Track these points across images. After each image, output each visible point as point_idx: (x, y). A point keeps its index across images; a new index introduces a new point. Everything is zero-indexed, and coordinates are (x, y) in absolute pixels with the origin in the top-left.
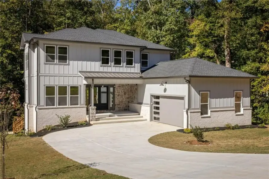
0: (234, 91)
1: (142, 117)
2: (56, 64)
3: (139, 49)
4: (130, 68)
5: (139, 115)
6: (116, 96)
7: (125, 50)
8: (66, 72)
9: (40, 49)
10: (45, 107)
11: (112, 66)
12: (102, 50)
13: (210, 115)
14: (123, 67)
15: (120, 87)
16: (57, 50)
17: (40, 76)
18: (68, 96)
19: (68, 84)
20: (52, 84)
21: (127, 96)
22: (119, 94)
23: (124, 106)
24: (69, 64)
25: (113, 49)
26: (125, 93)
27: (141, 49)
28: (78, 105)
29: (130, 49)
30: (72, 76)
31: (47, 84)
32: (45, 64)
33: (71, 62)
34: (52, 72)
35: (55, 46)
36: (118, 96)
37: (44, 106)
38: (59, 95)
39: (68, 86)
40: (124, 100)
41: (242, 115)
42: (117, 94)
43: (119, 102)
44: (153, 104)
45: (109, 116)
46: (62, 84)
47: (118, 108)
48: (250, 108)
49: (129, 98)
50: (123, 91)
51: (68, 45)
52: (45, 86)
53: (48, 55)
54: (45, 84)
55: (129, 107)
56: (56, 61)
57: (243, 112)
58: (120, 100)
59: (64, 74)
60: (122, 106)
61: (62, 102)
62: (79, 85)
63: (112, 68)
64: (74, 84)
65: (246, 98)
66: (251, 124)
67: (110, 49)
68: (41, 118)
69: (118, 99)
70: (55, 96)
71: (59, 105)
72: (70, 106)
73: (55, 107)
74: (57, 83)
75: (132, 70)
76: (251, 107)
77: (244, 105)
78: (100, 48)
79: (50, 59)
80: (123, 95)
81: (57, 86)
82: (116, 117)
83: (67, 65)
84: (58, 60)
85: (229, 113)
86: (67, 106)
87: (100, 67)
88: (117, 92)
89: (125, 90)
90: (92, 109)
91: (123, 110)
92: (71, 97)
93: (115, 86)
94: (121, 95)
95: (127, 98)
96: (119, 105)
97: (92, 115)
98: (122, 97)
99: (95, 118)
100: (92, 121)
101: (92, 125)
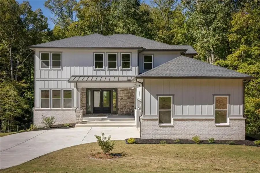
0: (214, 95)
2: (50, 70)
3: (137, 51)
4: (126, 71)
6: (119, 100)
7: (120, 53)
8: (60, 77)
9: (37, 56)
10: (41, 109)
11: (106, 70)
12: (95, 54)
13: (173, 124)
14: (118, 70)
15: (123, 91)
16: (51, 57)
17: (36, 81)
18: (62, 99)
19: (61, 88)
20: (46, 88)
21: (131, 100)
22: (122, 98)
23: (128, 110)
24: (62, 70)
25: (107, 53)
26: (129, 97)
27: (139, 51)
28: (71, 107)
29: (126, 52)
30: (65, 81)
31: (43, 88)
32: (41, 70)
33: (64, 68)
34: (46, 77)
35: (50, 53)
36: (121, 100)
37: (40, 107)
38: (53, 98)
39: (61, 90)
40: (128, 104)
41: (229, 126)
42: (120, 98)
43: (122, 106)
44: (139, 109)
45: (101, 120)
46: (55, 88)
47: (121, 112)
48: (242, 118)
49: (133, 102)
51: (61, 51)
52: (41, 90)
53: (43, 62)
54: (41, 88)
56: (51, 67)
57: (229, 122)
58: (123, 104)
59: (53, 79)
60: (125, 110)
61: (56, 104)
62: (72, 89)
63: (106, 72)
64: (67, 88)
65: (235, 106)
66: (244, 139)
67: (104, 53)
68: (37, 118)
69: (121, 103)
70: (50, 99)
71: (53, 107)
72: (63, 109)
73: (49, 108)
74: (51, 87)
75: (129, 73)
76: (244, 117)
77: (232, 114)
78: (94, 52)
79: (45, 65)
80: (126, 99)
81: (51, 90)
83: (60, 70)
84: (52, 66)
85: (204, 123)
86: (61, 108)
87: (93, 71)
88: (120, 96)
89: (128, 94)
90: (78, 112)
91: (126, 115)
92: (64, 100)
93: (118, 90)
94: (124, 99)
95: (131, 102)
96: (122, 109)
97: (78, 118)
98: (125, 101)
99: (82, 121)
100: (77, 123)
101: (75, 127)
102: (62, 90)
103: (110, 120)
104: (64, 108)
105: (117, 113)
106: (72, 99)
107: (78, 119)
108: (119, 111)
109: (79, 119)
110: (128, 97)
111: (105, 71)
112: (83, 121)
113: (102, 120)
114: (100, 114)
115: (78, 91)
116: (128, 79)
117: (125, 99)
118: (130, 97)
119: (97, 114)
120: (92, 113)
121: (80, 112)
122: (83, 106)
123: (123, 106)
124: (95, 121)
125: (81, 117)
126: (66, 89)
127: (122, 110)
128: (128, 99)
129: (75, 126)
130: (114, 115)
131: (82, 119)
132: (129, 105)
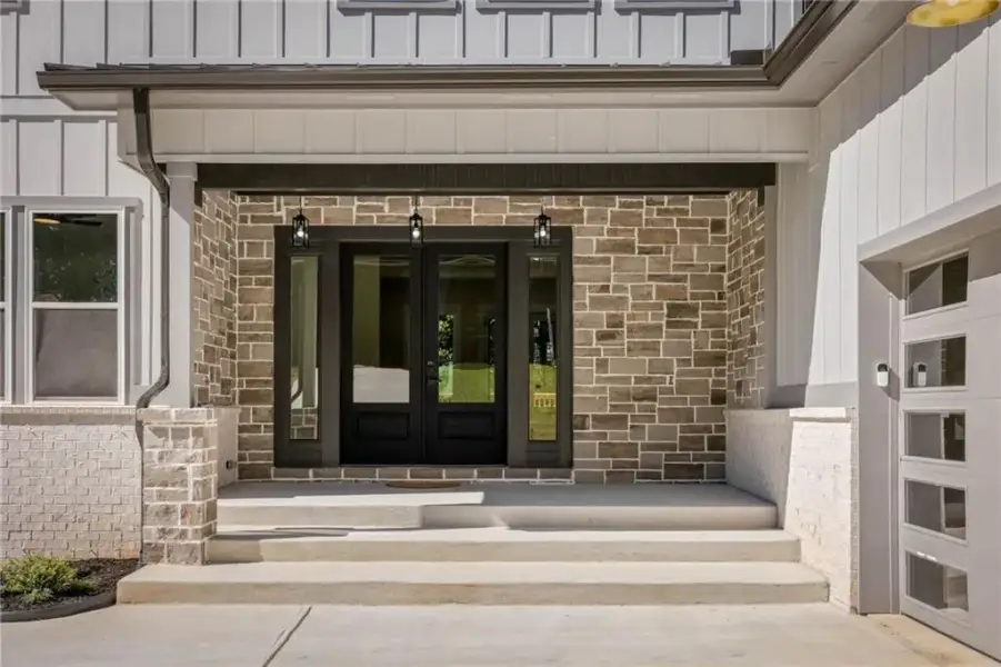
1: (793, 552)
4: (677, 18)
5: (777, 525)
6: (586, 338)
11: (472, 3)
14: (596, 11)
15: (627, 247)
18: (18, 305)
19: (9, 191)
21: (699, 337)
22: (616, 322)
23: (671, 432)
24: (21, 4)
26: (679, 312)
28: (109, 392)
36: (602, 337)
39: (9, 215)
40: (671, 380)
42: (593, 322)
43: (617, 395)
44: (892, 390)
45: (416, 522)
47: (606, 450)
49: (719, 359)
50: (661, 292)
55: (718, 443)
58: (627, 380)
60: (649, 434)
62: (117, 201)
64: (70, 193)
69: (602, 365)
72: (31, 404)
80: (657, 330)
82: (499, 533)
83: (4, 7)
86: (6, 403)
87: (336, 14)
88: (596, 303)
89: (676, 279)
90: (160, 432)
91: (658, 476)
92: (40, 315)
93: (576, 238)
94: (630, 330)
95: (703, 359)
96: (620, 421)
97: (161, 496)
98: (646, 348)
99: (209, 532)
100: (157, 559)
101: (113, 602)
102: (18, 210)
103: (515, 526)
104: (40, 394)
105: (571, 465)
106: (120, 305)
107: (167, 511)
108: (586, 446)
109: (179, 505)
110: (674, 310)
111: (459, 17)
112: (222, 529)
113: (429, 521)
114: (407, 473)
115: (166, 196)
116: (739, 45)
117: (646, 329)
118: (693, 310)
119: (379, 473)
120: (329, 465)
121: (180, 434)
122: (246, 398)
123: (626, 395)
124: (352, 536)
125: (191, 490)
126: (61, 200)
127: (613, 435)
128: (669, 324)
129: (119, 594)
130: (538, 480)
131: (211, 513)
132: (682, 388)
